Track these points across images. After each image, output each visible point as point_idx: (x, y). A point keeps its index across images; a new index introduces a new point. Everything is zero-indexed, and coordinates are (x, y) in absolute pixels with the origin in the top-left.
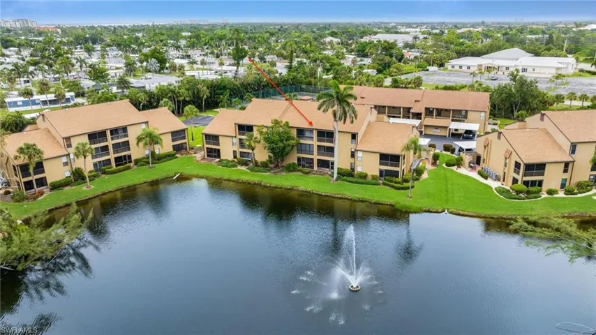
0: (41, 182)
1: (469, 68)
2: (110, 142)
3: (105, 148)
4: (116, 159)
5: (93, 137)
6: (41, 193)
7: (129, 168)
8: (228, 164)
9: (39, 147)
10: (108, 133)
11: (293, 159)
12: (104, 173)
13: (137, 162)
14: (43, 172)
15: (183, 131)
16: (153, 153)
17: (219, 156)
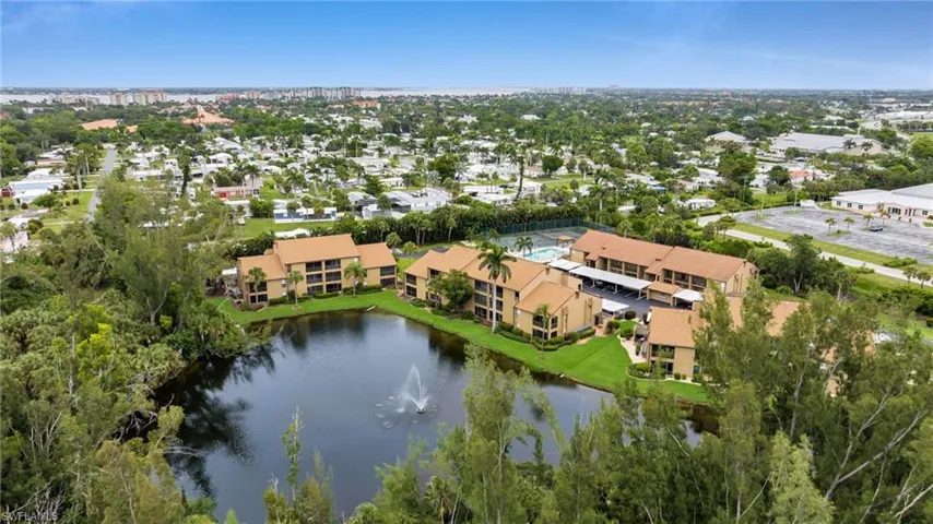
0: (263, 298)
1: (861, 207)
2: (324, 271)
3: (320, 276)
4: (328, 286)
5: (310, 266)
6: (261, 307)
7: (336, 295)
8: (420, 304)
9: (263, 271)
10: (323, 264)
11: (471, 307)
12: (315, 297)
13: (346, 290)
14: (266, 290)
15: (393, 267)
16: (360, 285)
17: (415, 295)
